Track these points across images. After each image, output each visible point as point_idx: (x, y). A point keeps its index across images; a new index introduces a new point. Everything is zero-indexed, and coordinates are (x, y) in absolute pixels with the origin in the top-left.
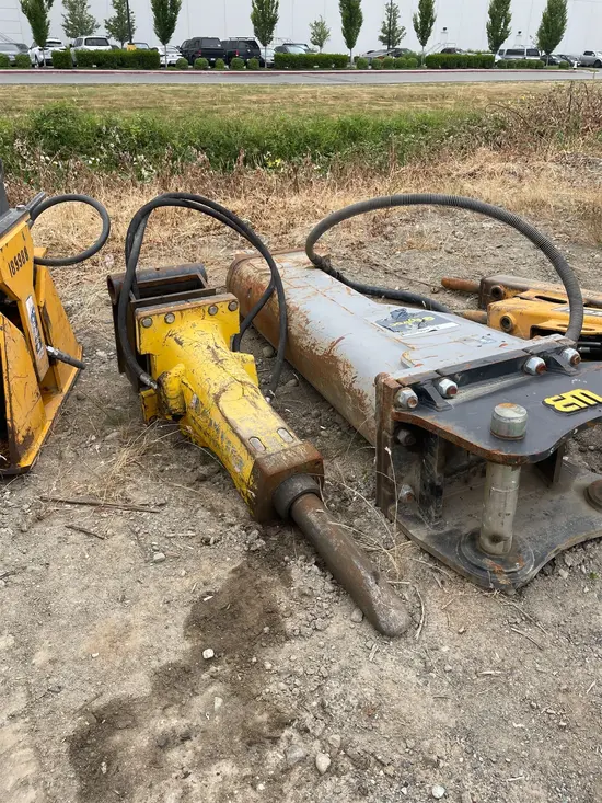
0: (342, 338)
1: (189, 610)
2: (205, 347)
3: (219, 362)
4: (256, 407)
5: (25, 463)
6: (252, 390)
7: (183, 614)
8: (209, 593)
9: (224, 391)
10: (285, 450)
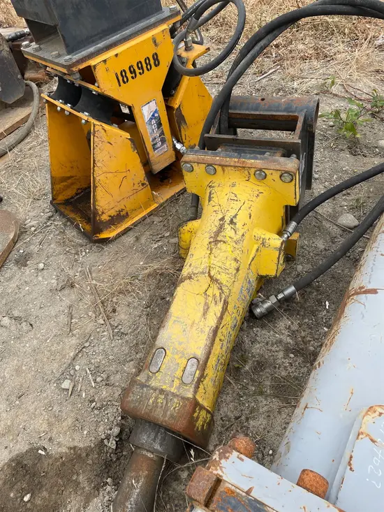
0: (374, 291)
1: (27, 447)
2: (220, 216)
3: (216, 240)
4: (205, 313)
5: (103, 236)
6: (217, 293)
7: (22, 447)
8: (45, 449)
9: (190, 278)
10: (162, 391)
